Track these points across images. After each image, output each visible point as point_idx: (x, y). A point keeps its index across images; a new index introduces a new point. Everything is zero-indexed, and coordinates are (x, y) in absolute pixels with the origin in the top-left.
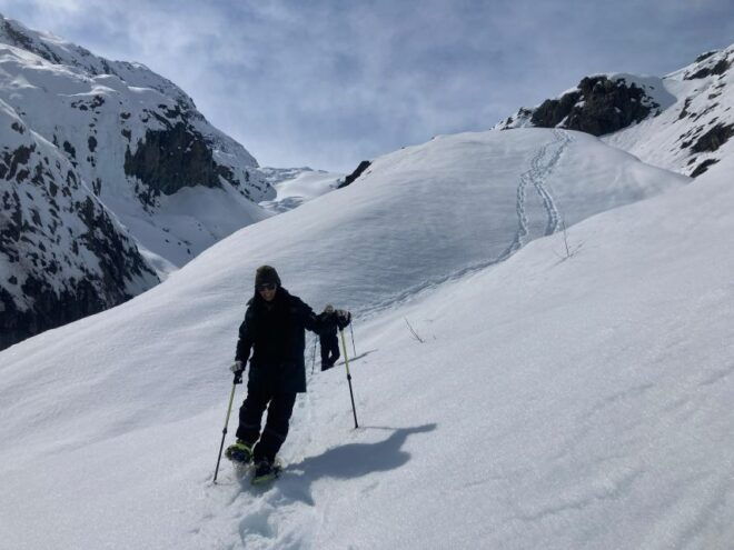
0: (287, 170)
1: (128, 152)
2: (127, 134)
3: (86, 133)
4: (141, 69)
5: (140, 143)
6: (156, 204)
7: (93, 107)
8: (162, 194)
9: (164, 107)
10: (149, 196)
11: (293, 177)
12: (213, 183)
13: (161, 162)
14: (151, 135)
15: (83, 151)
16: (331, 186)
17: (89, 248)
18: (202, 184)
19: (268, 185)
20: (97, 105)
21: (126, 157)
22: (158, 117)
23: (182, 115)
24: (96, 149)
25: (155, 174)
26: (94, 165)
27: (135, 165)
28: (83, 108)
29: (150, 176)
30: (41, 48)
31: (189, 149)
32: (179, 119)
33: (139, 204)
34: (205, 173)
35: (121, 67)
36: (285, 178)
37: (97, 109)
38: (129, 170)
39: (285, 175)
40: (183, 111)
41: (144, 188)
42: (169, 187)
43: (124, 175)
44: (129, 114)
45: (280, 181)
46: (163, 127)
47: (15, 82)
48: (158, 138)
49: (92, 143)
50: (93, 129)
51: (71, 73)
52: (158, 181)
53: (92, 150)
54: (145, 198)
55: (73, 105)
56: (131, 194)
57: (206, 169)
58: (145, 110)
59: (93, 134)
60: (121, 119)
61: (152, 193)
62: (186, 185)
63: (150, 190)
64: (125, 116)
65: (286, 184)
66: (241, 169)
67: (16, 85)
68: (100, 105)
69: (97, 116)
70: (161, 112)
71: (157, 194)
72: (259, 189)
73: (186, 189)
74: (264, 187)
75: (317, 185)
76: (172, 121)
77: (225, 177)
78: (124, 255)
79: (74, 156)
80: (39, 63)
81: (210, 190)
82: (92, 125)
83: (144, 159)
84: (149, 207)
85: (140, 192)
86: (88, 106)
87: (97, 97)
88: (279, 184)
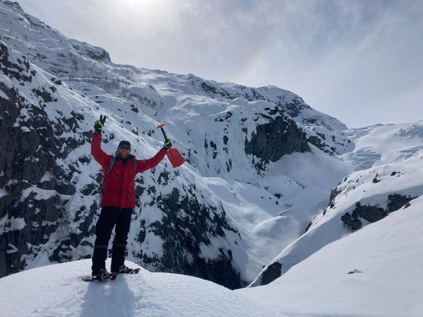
0: (364, 129)
1: (247, 140)
2: (245, 130)
3: (223, 134)
4: (272, 88)
5: (253, 134)
6: (266, 169)
7: (226, 119)
8: (270, 162)
9: (267, 109)
10: (262, 165)
11: (367, 133)
12: (304, 149)
13: (268, 142)
14: (259, 128)
15: (220, 145)
16: (396, 135)
17: (156, 234)
18: (296, 151)
19: (349, 141)
20: (228, 117)
21: (245, 144)
22: (264, 116)
23: (280, 111)
24: (228, 142)
25: (264, 151)
26: (227, 152)
27: (251, 148)
28: (221, 120)
29: (261, 152)
30: (221, 91)
31: (285, 131)
32: (278, 114)
33: (254, 171)
34: (298, 144)
35: (261, 90)
36: (362, 134)
37: (229, 119)
38: (247, 151)
39: (363, 132)
40: (280, 109)
41: (258, 160)
42: (274, 157)
43: (245, 155)
44: (246, 118)
45: (359, 137)
46: (267, 121)
47: (188, 114)
48: (264, 129)
49: (226, 139)
50: (226, 131)
51: (218, 102)
52: (267, 154)
53: (226, 144)
54: (259, 167)
55: (216, 120)
56: (249, 165)
57: (299, 141)
58: (256, 114)
59: (225, 134)
60: (241, 122)
61: (263, 163)
62: (286, 154)
63: (262, 161)
64: (243, 120)
65: (362, 138)
66: (329, 135)
67: (189, 116)
68: (230, 117)
69: (228, 123)
70: (266, 113)
71: (267, 162)
72: (343, 145)
73: (286, 156)
74: (346, 143)
75: (385, 135)
76: (273, 117)
77: (314, 143)
78: (207, 221)
79: (215, 149)
80: (204, 101)
81: (303, 154)
82: (225, 129)
83: (256, 143)
84: (262, 172)
85: (256, 163)
86: (223, 119)
87: (229, 113)
88: (357, 140)
